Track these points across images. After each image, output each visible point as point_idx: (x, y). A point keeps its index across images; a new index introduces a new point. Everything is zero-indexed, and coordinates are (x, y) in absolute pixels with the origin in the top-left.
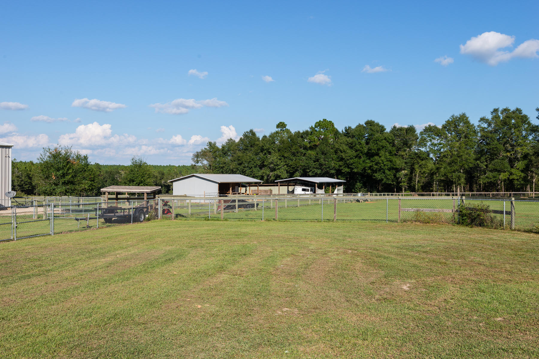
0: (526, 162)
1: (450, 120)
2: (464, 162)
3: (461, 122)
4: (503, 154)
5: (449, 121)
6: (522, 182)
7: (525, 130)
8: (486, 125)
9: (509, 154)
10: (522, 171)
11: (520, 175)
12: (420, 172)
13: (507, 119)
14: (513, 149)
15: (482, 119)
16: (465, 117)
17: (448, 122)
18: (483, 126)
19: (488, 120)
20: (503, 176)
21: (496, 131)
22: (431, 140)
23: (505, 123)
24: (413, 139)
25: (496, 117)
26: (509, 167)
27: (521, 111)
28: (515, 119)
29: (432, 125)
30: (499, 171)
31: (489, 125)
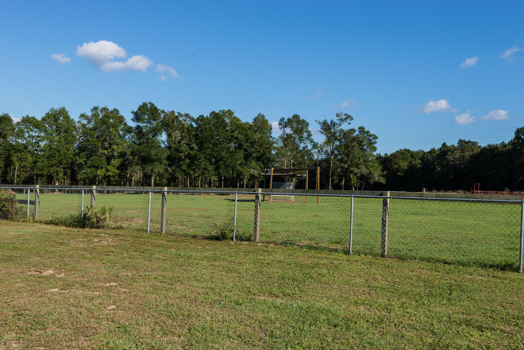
0: (121, 160)
1: (50, 113)
2: (63, 157)
3: (60, 116)
4: (101, 151)
5: (48, 113)
6: (117, 179)
7: (122, 130)
8: (85, 122)
9: (106, 152)
10: (118, 168)
11: (115, 172)
12: (20, 165)
13: (106, 118)
14: (110, 147)
15: (83, 116)
16: (65, 111)
17: (48, 115)
18: (82, 122)
19: (88, 117)
20: (100, 173)
21: (95, 129)
22: (28, 132)
23: (103, 122)
24: (8, 128)
25: (96, 115)
26: (106, 164)
27: (118, 111)
28: (113, 119)
29: (30, 116)
30: (97, 168)
31: (89, 122)
